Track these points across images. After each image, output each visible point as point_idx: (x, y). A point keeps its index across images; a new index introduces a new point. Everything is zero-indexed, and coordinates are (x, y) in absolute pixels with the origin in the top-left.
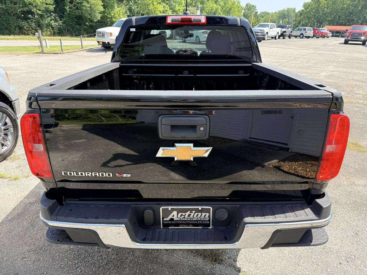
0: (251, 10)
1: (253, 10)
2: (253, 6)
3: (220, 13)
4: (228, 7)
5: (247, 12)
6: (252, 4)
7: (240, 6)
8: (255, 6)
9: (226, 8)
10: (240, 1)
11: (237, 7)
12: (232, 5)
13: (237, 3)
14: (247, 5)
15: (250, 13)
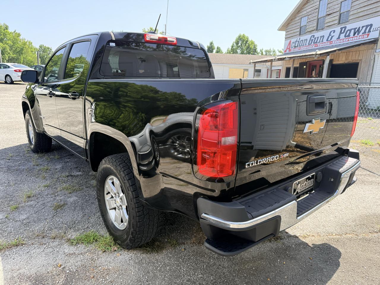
0: (46, 52)
1: (49, 52)
2: (48, 48)
3: (9, 53)
4: (18, 47)
5: (42, 54)
6: (47, 46)
7: (33, 47)
8: (50, 48)
9: (16, 48)
10: (31, 42)
11: (29, 47)
12: (23, 45)
13: (28, 43)
14: (41, 47)
15: (47, 55)
